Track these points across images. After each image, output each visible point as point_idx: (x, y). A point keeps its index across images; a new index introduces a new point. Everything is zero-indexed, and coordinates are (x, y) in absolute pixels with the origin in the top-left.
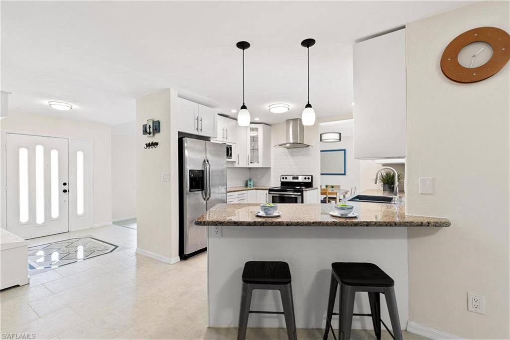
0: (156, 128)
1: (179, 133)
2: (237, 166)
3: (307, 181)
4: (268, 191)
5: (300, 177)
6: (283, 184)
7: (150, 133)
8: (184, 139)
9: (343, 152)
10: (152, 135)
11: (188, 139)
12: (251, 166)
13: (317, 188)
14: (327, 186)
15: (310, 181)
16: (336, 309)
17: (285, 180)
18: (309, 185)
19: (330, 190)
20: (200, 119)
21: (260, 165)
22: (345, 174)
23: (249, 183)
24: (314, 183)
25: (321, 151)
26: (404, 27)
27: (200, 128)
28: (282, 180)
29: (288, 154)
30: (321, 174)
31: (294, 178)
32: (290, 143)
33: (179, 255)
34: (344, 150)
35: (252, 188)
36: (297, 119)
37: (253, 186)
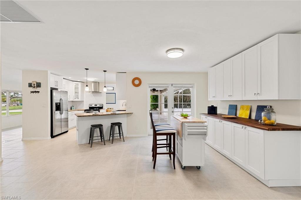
0: (39, 85)
1: (51, 88)
2: (69, 100)
3: (101, 106)
4: (84, 111)
5: (98, 105)
6: (90, 108)
7: (34, 87)
8: (53, 90)
9: (115, 94)
10: (35, 88)
11: (55, 90)
12: (75, 100)
13: (105, 109)
14: (108, 108)
15: (102, 106)
16: (112, 133)
17: (91, 106)
18: (102, 108)
19: (109, 110)
20: (57, 81)
21: (79, 100)
22: (115, 103)
23: (72, 108)
24: (103, 107)
25: (106, 93)
26: (126, 73)
27: (57, 85)
28: (90, 106)
29: (92, 95)
30: (106, 103)
31: (95, 105)
32: (92, 91)
33: (51, 136)
34: (115, 93)
35: (74, 110)
36: (97, 82)
37: (75, 109)
